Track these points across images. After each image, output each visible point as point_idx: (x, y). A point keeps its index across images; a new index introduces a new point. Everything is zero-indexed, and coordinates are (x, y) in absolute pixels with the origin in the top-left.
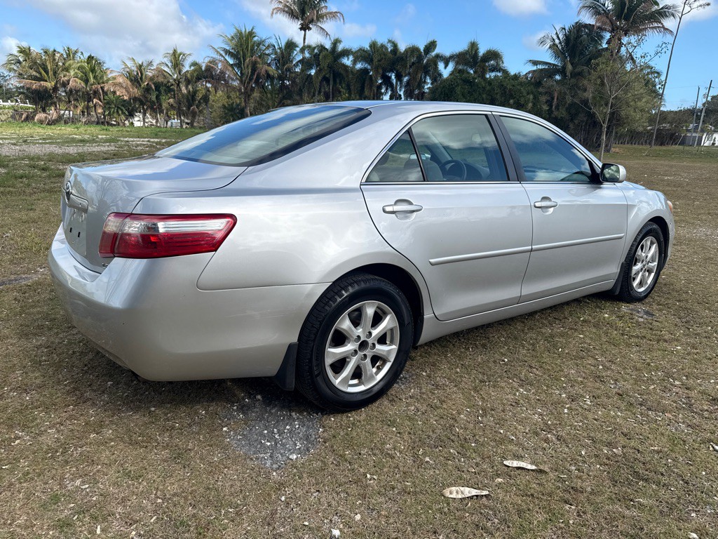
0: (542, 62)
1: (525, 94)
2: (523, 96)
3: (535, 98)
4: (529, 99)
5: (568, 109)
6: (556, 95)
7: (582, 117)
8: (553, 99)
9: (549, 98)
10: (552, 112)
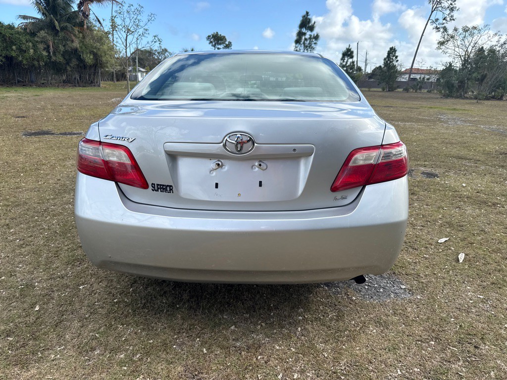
0: (31, 17)
1: (24, 41)
2: (24, 44)
3: (34, 46)
4: (29, 46)
5: (63, 55)
6: (51, 44)
7: (74, 62)
8: (49, 46)
9: (45, 46)
10: (51, 57)
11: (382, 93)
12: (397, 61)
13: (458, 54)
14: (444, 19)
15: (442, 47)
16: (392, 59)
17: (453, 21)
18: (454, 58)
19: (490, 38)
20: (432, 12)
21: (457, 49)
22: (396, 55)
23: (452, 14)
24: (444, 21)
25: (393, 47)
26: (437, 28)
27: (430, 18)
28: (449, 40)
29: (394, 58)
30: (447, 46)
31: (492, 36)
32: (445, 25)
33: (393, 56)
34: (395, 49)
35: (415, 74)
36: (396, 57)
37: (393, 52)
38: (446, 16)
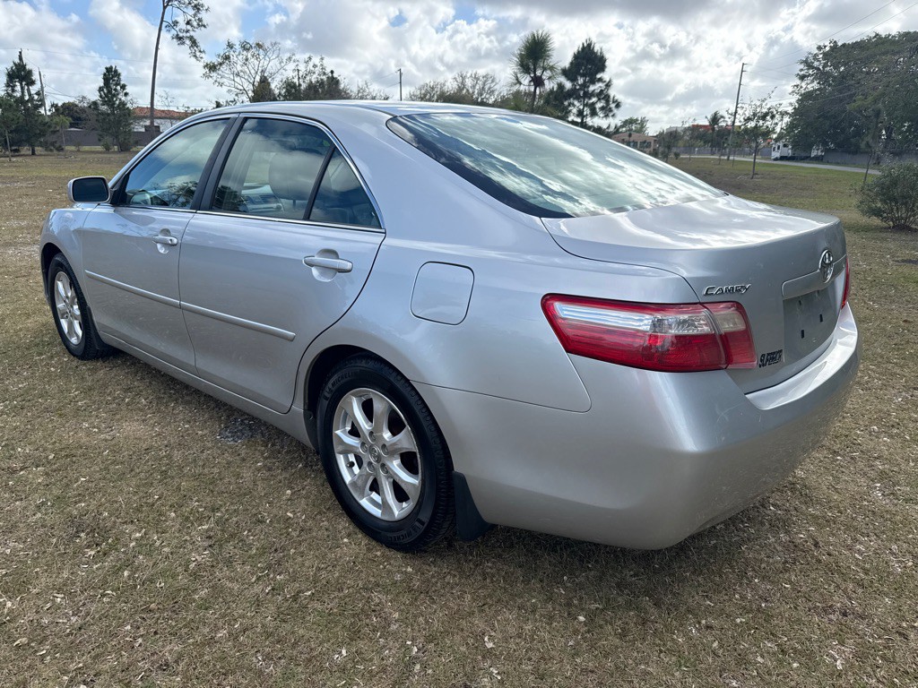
11: (105, 155)
12: (126, 94)
13: (242, 88)
14: (188, 23)
15: (213, 74)
16: (115, 90)
17: (203, 28)
18: (237, 95)
19: (283, 64)
20: (165, 8)
21: (237, 79)
22: (122, 83)
23: (199, 16)
24: (189, 27)
25: (111, 67)
26: (179, 38)
27: (162, 18)
28: (223, 63)
29: (119, 88)
30: (220, 72)
31: (284, 61)
32: (192, 33)
33: (117, 84)
34: (116, 71)
35: (160, 118)
36: (123, 87)
37: (113, 76)
38: (189, 18)
